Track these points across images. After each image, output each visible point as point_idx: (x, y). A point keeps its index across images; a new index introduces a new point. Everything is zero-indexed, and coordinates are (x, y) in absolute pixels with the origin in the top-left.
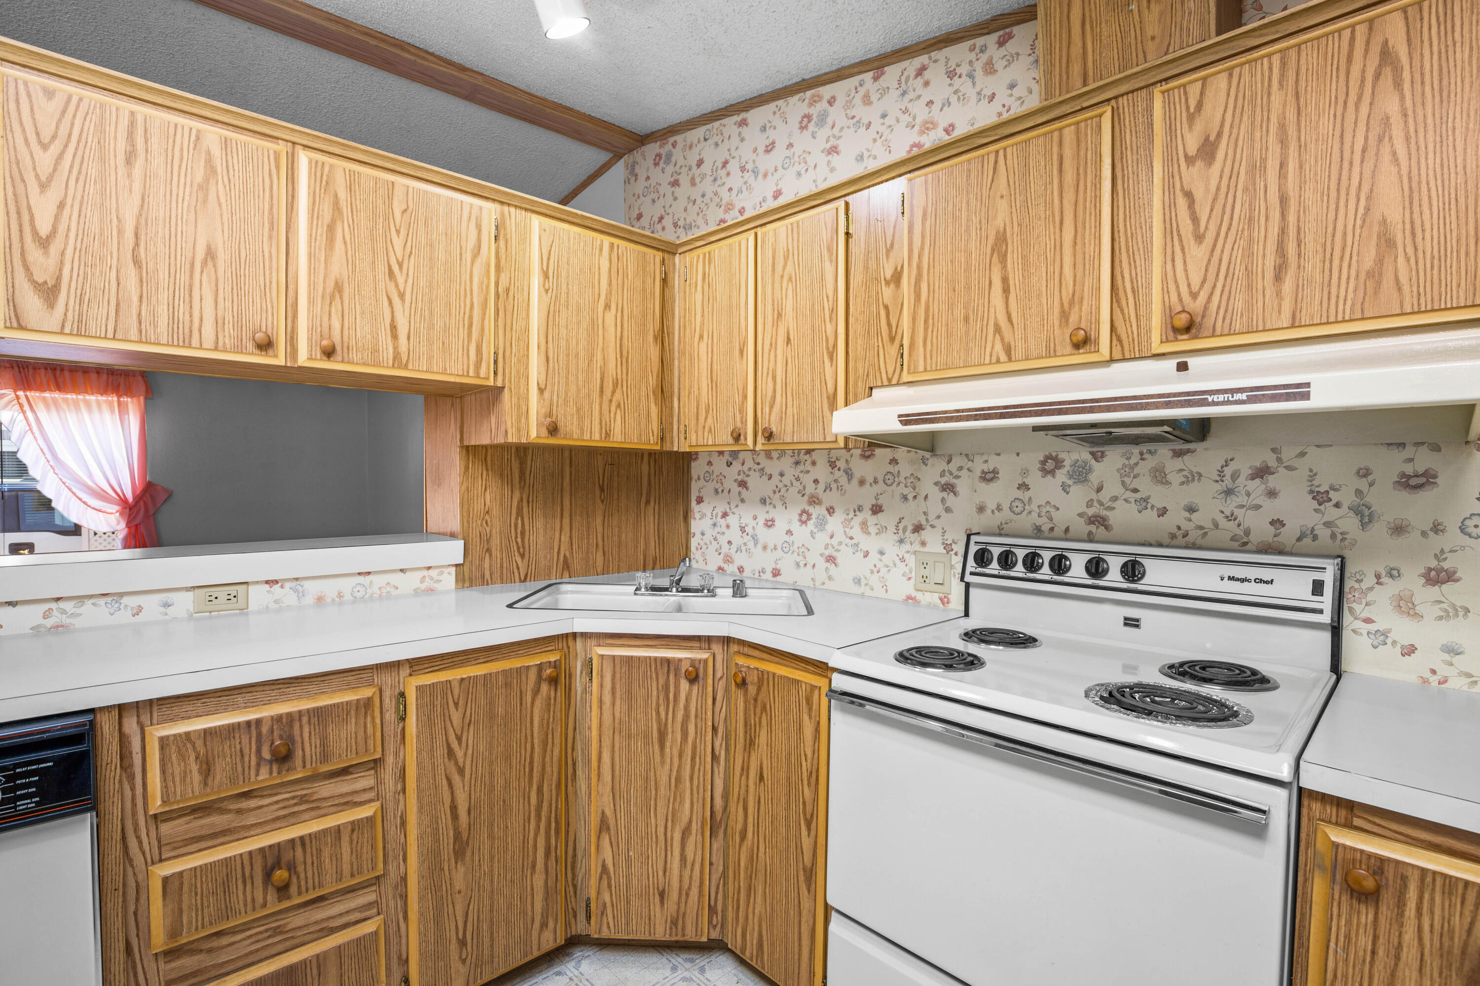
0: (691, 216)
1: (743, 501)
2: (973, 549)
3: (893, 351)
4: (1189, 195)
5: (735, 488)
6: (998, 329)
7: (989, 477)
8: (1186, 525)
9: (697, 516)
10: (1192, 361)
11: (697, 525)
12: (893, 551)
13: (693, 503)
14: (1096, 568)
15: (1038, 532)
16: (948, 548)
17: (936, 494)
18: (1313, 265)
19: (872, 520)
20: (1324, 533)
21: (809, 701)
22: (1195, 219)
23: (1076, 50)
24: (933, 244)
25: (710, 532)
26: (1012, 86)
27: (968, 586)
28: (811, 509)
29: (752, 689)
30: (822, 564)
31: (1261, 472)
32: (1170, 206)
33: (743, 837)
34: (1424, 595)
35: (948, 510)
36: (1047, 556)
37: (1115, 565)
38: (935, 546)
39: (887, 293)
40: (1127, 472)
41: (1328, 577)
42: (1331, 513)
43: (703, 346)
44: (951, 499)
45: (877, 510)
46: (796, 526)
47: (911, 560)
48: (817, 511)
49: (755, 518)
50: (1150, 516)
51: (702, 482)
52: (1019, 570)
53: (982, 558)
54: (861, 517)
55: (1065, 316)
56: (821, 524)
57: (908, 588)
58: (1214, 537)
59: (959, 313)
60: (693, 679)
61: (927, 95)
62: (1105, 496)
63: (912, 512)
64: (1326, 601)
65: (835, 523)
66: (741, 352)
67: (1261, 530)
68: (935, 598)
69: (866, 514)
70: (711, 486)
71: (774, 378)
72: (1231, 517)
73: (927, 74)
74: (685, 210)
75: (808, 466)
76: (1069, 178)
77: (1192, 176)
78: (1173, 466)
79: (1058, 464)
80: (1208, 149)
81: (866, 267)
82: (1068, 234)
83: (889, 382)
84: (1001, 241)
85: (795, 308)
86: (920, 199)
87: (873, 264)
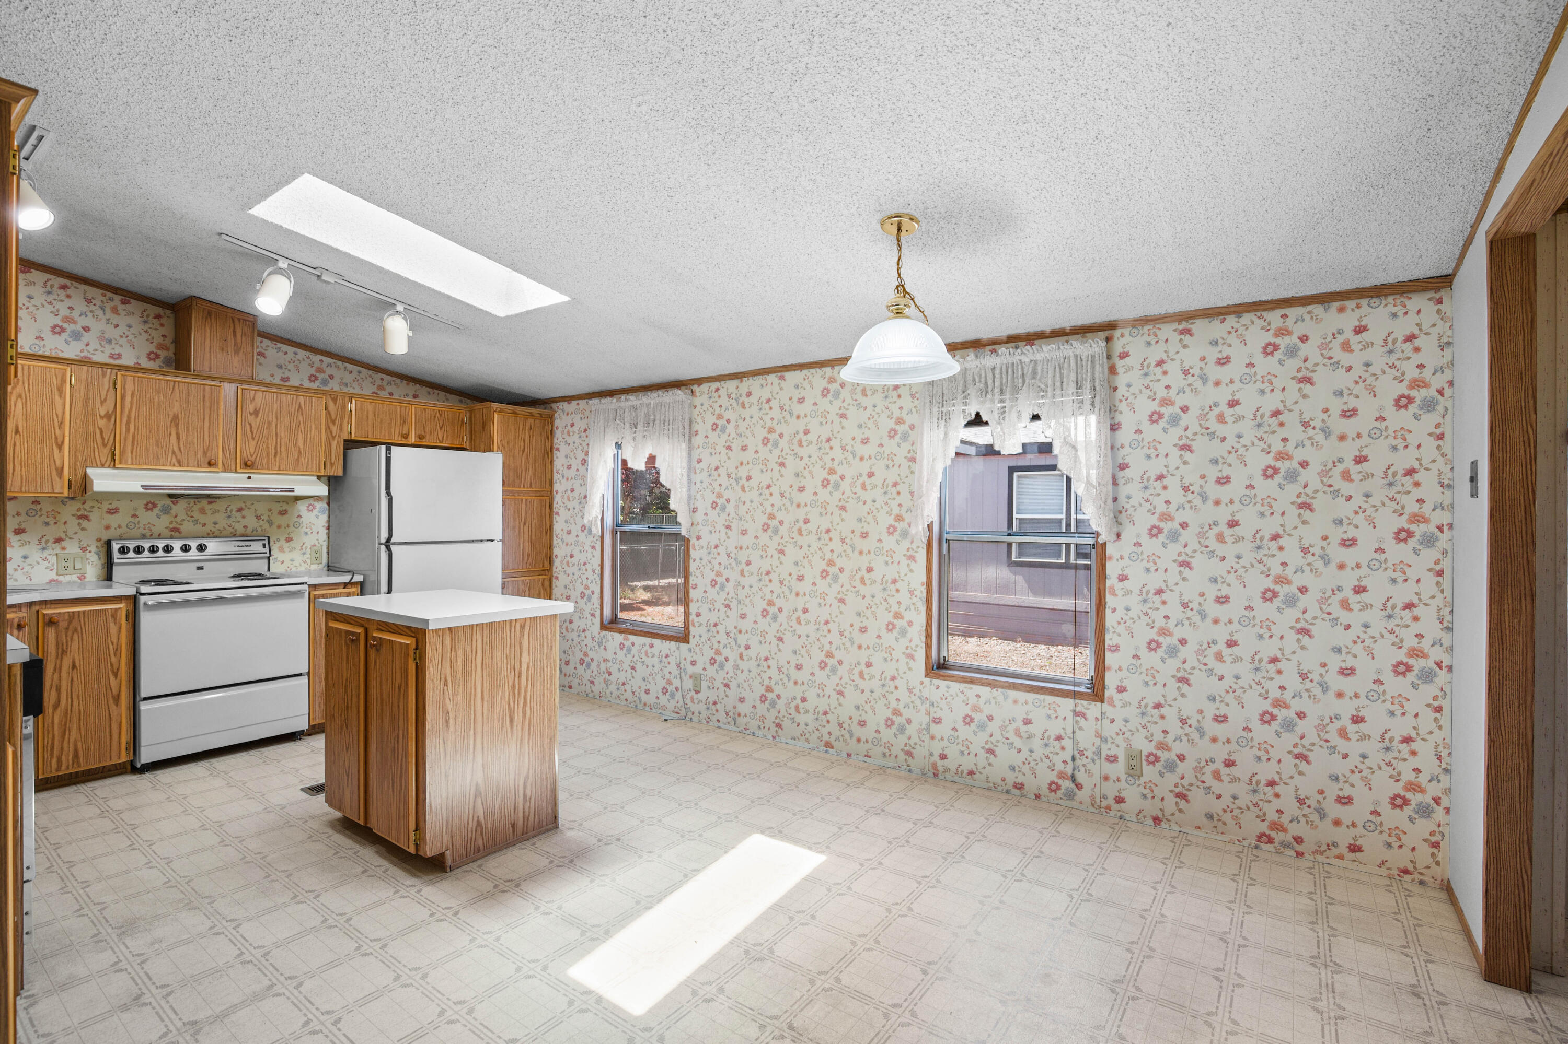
2: (115, 547)
4: (250, 424)
6: (174, 453)
7: (111, 511)
8: (213, 530)
10: (252, 476)
14: (183, 549)
15: (143, 537)
16: (84, 549)
17: (73, 521)
18: (284, 454)
19: (15, 538)
20: (259, 529)
21: (114, 616)
22: (252, 432)
23: (207, 356)
27: (110, 566)
29: (63, 625)
31: (240, 510)
32: (244, 426)
33: (57, 705)
34: (286, 545)
35: (83, 529)
36: (159, 546)
37: (193, 546)
38: (73, 549)
39: (102, 423)
40: (188, 510)
41: (266, 542)
42: (261, 522)
44: (84, 523)
47: (54, 559)
50: (199, 527)
52: (145, 553)
53: (123, 550)
55: (205, 453)
57: (52, 575)
58: (224, 533)
59: (152, 440)
60: (19, 628)
62: (178, 519)
63: (53, 531)
64: (267, 550)
67: (240, 529)
68: (74, 578)
72: (231, 526)
73: (68, 291)
76: (207, 404)
77: (251, 418)
78: (208, 507)
79: (155, 506)
80: (256, 413)
81: (85, 405)
82: (207, 424)
83: (103, 466)
84: (175, 419)
85: (26, 416)
86: (129, 386)
87: (90, 405)
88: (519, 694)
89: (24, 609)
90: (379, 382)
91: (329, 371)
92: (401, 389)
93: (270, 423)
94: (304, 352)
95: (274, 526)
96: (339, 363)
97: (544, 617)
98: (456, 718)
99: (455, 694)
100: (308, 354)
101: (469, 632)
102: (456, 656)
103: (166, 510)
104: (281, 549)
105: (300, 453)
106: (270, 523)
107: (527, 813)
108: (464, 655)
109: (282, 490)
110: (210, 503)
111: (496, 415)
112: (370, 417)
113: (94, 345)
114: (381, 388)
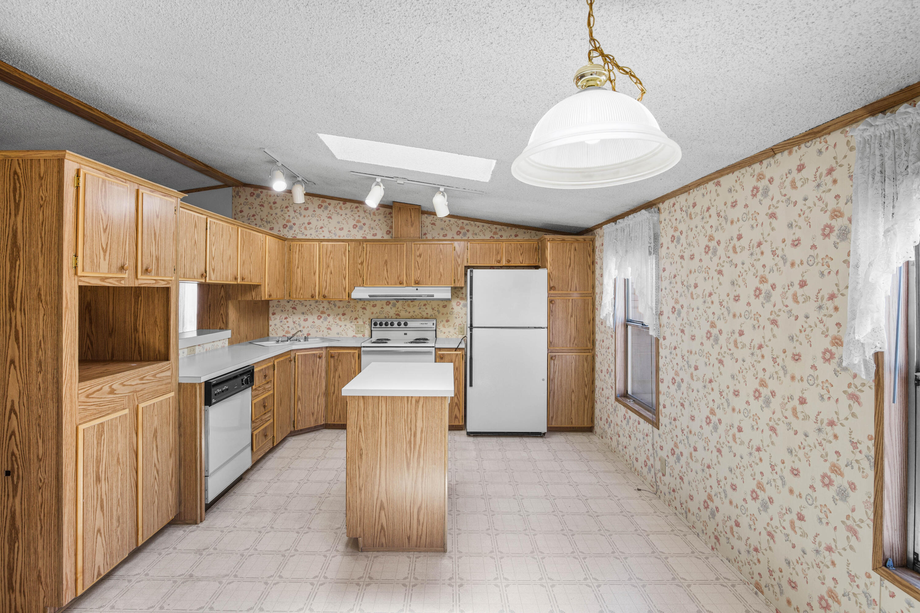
0: (270, 218)
1: (294, 313)
2: (373, 322)
3: (361, 279)
4: (417, 262)
5: (291, 310)
6: (385, 278)
7: (374, 306)
9: (273, 319)
10: (419, 288)
11: (271, 323)
12: (349, 325)
13: (271, 315)
14: (399, 324)
15: (386, 318)
16: (364, 323)
17: (361, 310)
18: (433, 276)
19: (342, 317)
20: (434, 315)
21: (353, 356)
22: (418, 266)
24: (372, 259)
25: (279, 325)
26: (379, 220)
27: (371, 331)
28: (322, 315)
29: (336, 357)
30: (326, 330)
31: (425, 305)
32: (415, 263)
33: (334, 393)
34: (446, 324)
35: (364, 314)
36: (389, 322)
37: (402, 323)
38: (361, 322)
39: (359, 266)
40: (403, 305)
41: (435, 322)
42: (434, 312)
43: (299, 270)
44: (365, 311)
45: (344, 314)
46: (316, 320)
47: (354, 327)
48: (323, 316)
49: (299, 318)
50: (407, 313)
51: (275, 308)
52: (384, 326)
53: (375, 324)
54: (339, 317)
55: (398, 278)
56: (325, 319)
57: (354, 334)
58: (418, 317)
59: (377, 274)
60: (320, 357)
61: (358, 214)
62: (399, 310)
63: (354, 315)
64: (434, 326)
65: (330, 319)
66: (314, 274)
67: (425, 315)
68: (361, 335)
69: (341, 316)
70: (279, 309)
71: (326, 282)
72: (420, 313)
73: (358, 209)
74: (267, 216)
75: (321, 303)
76: (399, 253)
77: (418, 259)
78: (411, 303)
79: (390, 303)
80: (420, 256)
81: (354, 259)
82: (399, 264)
83: (360, 286)
84: (386, 262)
85: (334, 266)
86: (368, 249)
87: (355, 259)
88: (414, 448)
89: (324, 350)
90: (494, 230)
91: (467, 228)
92: (506, 233)
93: (426, 261)
94: (454, 219)
95: (440, 314)
96: (472, 222)
97: (436, 397)
98: (367, 454)
99: (367, 439)
100: (456, 220)
101: (376, 401)
102: (368, 414)
103: (394, 305)
104: (444, 326)
105: (441, 275)
106: (439, 312)
107: (420, 534)
108: (373, 414)
109: (428, 296)
110: (412, 301)
111: (549, 243)
112: (478, 252)
113: (367, 231)
114: (495, 233)
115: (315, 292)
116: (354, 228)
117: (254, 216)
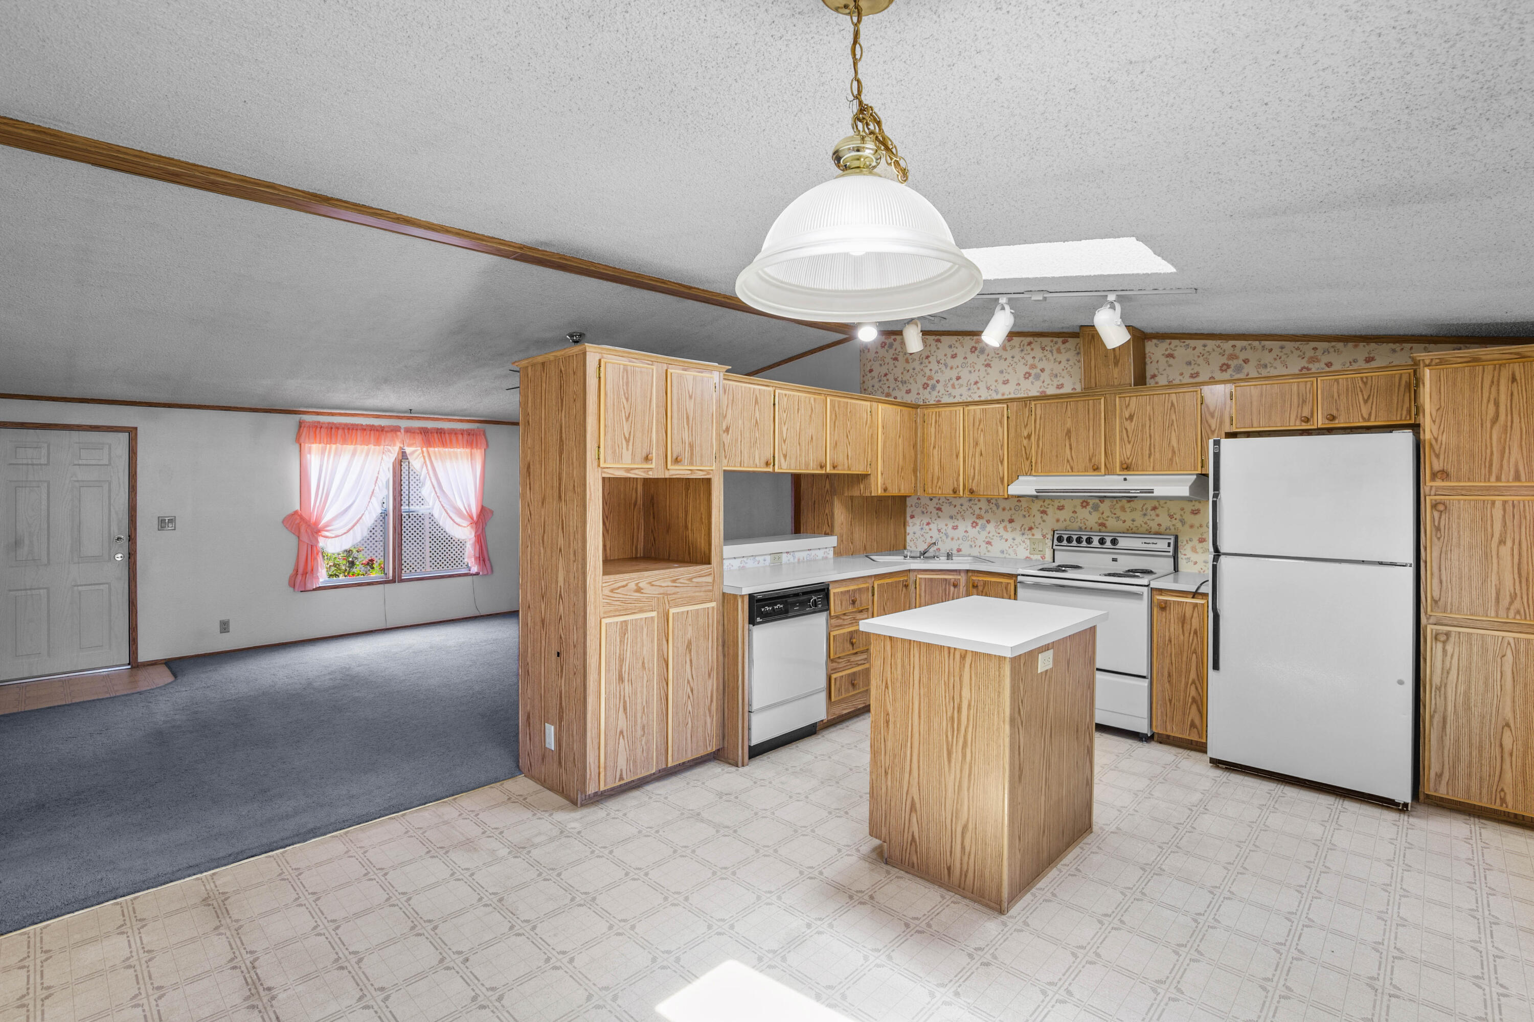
1: (939, 517)
2: (1056, 536)
3: (1028, 463)
4: (1126, 429)
5: (935, 511)
6: (1068, 461)
7: (1061, 508)
8: (1132, 526)
9: (911, 524)
10: (1127, 477)
11: (909, 529)
12: (1019, 539)
13: (908, 518)
14: (1102, 541)
15: (1080, 529)
16: (1044, 536)
17: (1038, 515)
18: (1158, 455)
19: (1009, 526)
20: (1172, 528)
21: (1006, 588)
22: (1128, 437)
23: (1093, 374)
24: (1044, 428)
25: (919, 533)
26: (1068, 360)
27: (1054, 550)
28: (978, 521)
29: (980, 588)
30: (984, 545)
31: (1154, 508)
32: (1121, 431)
34: (1199, 546)
35: (1044, 521)
36: (1085, 538)
37: (1108, 540)
38: (1038, 536)
39: (1025, 442)
40: (1112, 507)
41: (1172, 542)
42: (1174, 522)
43: (935, 452)
44: (1045, 516)
45: (1011, 521)
46: (969, 529)
47: (1028, 542)
48: (980, 522)
49: (946, 525)
50: (1120, 523)
51: (914, 508)
52: (1074, 543)
53: (1060, 539)
54: (1003, 524)
55: (1090, 460)
56: (983, 528)
57: (1027, 554)
58: (1141, 530)
59: (1054, 453)
60: (955, 586)
61: (1032, 354)
62: (1105, 516)
63: (1028, 522)
64: (1171, 549)
65: (990, 527)
66: (957, 456)
67: (1154, 526)
68: (1039, 557)
69: (1006, 523)
70: (919, 510)
71: (974, 469)
72: (1146, 523)
75: (976, 502)
76: (1091, 416)
77: (1127, 424)
78: (1127, 505)
79: (1088, 504)
80: (1131, 418)
81: (1016, 431)
82: (1091, 433)
83: (1026, 475)
84: (1069, 432)
85: (985, 442)
86: (1039, 412)
87: (1019, 430)
88: (958, 730)
89: (963, 574)
90: (1309, 353)
91: (1243, 355)
92: (1342, 357)
93: (1143, 426)
94: (1214, 342)
95: (1187, 526)
96: (1256, 343)
97: (989, 655)
98: (895, 722)
99: (894, 700)
100: (1218, 342)
101: (907, 645)
102: (896, 664)
103: (1096, 508)
104: (1194, 550)
105: (1174, 452)
106: (1183, 522)
107: (965, 868)
108: (903, 666)
109: (1142, 491)
110: (1129, 502)
111: (1427, 372)
112: (1255, 404)
113: (1048, 381)
114: (1313, 360)
115: (958, 485)
116: (1026, 378)
117: (886, 375)
